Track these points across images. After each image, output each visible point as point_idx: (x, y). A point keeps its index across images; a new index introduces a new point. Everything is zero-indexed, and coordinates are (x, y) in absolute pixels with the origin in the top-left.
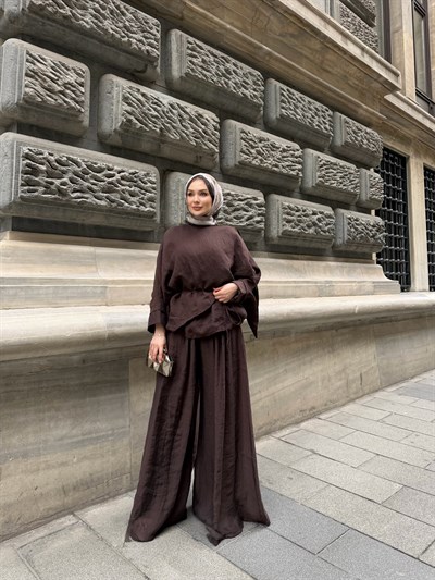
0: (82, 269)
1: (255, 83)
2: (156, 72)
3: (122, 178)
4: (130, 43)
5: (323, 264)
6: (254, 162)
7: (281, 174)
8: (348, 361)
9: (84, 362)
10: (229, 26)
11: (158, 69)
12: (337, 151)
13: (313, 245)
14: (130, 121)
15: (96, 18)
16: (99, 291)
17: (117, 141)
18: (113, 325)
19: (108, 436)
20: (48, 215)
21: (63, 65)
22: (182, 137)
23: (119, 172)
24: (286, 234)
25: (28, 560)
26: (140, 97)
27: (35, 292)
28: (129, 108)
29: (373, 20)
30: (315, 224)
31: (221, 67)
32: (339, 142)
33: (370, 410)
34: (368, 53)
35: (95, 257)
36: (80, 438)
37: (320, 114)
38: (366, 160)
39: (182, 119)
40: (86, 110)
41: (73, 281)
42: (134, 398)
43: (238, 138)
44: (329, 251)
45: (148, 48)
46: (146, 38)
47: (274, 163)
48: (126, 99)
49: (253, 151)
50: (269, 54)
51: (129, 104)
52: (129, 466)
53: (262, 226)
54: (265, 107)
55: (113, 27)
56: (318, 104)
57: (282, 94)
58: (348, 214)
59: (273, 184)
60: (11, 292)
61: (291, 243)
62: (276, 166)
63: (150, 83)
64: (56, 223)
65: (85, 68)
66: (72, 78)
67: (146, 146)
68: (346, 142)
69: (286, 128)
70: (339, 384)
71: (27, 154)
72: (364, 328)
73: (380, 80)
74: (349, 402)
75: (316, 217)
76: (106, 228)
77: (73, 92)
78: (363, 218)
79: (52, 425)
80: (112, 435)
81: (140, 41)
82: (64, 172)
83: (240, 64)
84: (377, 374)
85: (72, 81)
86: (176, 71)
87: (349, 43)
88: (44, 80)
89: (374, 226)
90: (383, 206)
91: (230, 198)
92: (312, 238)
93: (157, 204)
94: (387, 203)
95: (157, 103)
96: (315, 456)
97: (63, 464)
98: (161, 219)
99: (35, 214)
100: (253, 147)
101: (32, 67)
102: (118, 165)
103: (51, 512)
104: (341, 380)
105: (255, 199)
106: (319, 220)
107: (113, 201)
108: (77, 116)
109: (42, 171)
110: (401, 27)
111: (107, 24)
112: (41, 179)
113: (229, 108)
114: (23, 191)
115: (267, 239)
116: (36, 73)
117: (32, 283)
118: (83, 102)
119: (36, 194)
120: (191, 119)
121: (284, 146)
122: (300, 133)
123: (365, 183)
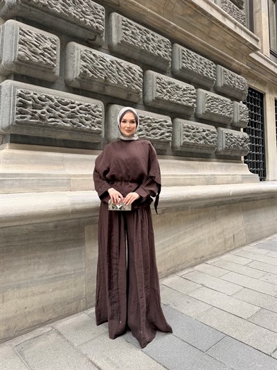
0: (55, 167)
1: (166, 47)
2: (101, 40)
3: (80, 109)
4: (85, 22)
5: (210, 163)
6: (165, 98)
7: (183, 105)
8: (225, 226)
9: (56, 227)
10: (149, 10)
11: (104, 38)
12: (219, 90)
13: (203, 151)
14: (85, 72)
15: (63, 5)
16: (65, 182)
17: (77, 85)
18: (74, 204)
19: (71, 275)
20: (33, 133)
21: (43, 36)
22: (118, 82)
23: (78, 105)
24: (186, 145)
25: (21, 354)
26: (92, 56)
27: (25, 182)
28: (85, 64)
29: (242, 5)
30: (204, 138)
31: (144, 37)
32: (220, 84)
33: (239, 259)
34: (239, 26)
35: (63, 160)
36: (54, 276)
37: (208, 66)
38: (237, 96)
39: (118, 70)
40: (57, 65)
41: (49, 175)
42: (88, 251)
43: (155, 82)
44: (213, 155)
45: (97, 24)
46: (96, 18)
47: (178, 98)
48: (83, 58)
49: (164, 91)
50: (175, 28)
51: (85, 61)
52: (85, 294)
53: (170, 139)
54: (172, 62)
55: (75, 11)
56: (206, 60)
57: (183, 54)
58: (225, 131)
59: (177, 112)
61: (189, 150)
62: (179, 100)
63: (98, 47)
64: (38, 138)
65: (56, 38)
66: (48, 45)
67: (96, 88)
68: (224, 85)
69: (186, 75)
70: (219, 241)
71: (20, 94)
72: (236, 205)
73: (247, 44)
74: (226, 253)
75: (205, 133)
76: (70, 141)
77: (49, 53)
78: (235, 133)
79: (36, 267)
80: (74, 274)
81: (92, 20)
82: (43, 105)
83: (156, 34)
84: (244, 235)
85: (49, 46)
86: (115, 39)
87: (227, 20)
88: (31, 46)
89: (242, 139)
90: (248, 125)
91: (149, 121)
92: (202, 147)
93: (102, 126)
94: (251, 123)
95: (103, 60)
96: (204, 288)
97: (43, 293)
98: (105, 135)
99: (25, 132)
100: (164, 88)
101: (23, 38)
102: (78, 100)
103: (35, 324)
104: (220, 238)
105: (166, 122)
106: (207, 135)
107: (74, 124)
108: (52, 69)
109: (29, 105)
110: (261, 9)
111: (71, 10)
112: (29, 110)
113: (149, 63)
114: (17, 118)
115: (173, 147)
116: (25, 42)
117: (23, 177)
118: (55, 60)
119: (25, 119)
120: (125, 71)
121: (184, 87)
122: (195, 79)
123: (237, 111)
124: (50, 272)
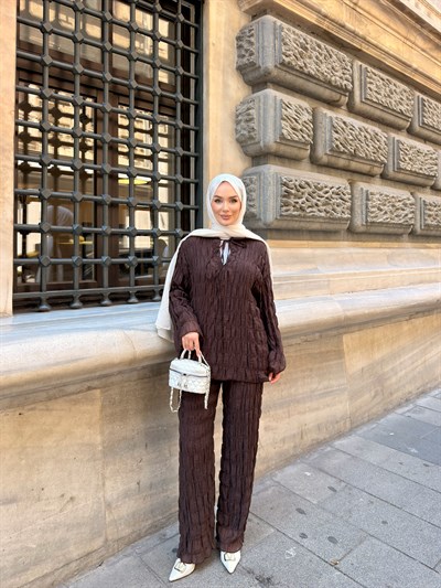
3: (333, 193)
4: (336, 81)
6: (407, 168)
14: (337, 146)
16: (326, 284)
18: (345, 310)
22: (366, 154)
23: (331, 189)
26: (343, 125)
28: (337, 136)
31: (387, 89)
39: (366, 139)
41: (313, 277)
42: (347, 364)
45: (345, 82)
46: (344, 74)
47: (420, 166)
48: (334, 128)
49: (407, 158)
51: (337, 132)
53: (412, 221)
57: (424, 105)
59: (414, 183)
60: (285, 287)
61: (429, 233)
62: (421, 169)
66: (306, 117)
67: (342, 162)
71: (285, 182)
77: (307, 128)
80: (339, 390)
81: (341, 78)
82: (303, 193)
83: (398, 84)
85: (307, 119)
86: (358, 97)
88: (292, 122)
91: (393, 200)
100: (406, 155)
101: (285, 112)
102: (331, 182)
105: (409, 199)
107: (328, 212)
109: (292, 194)
111: (323, 68)
112: (292, 200)
114: (283, 211)
115: (413, 232)
116: (287, 117)
118: (312, 135)
119: (289, 212)
121: (426, 151)
124: (321, 386)
